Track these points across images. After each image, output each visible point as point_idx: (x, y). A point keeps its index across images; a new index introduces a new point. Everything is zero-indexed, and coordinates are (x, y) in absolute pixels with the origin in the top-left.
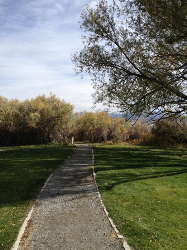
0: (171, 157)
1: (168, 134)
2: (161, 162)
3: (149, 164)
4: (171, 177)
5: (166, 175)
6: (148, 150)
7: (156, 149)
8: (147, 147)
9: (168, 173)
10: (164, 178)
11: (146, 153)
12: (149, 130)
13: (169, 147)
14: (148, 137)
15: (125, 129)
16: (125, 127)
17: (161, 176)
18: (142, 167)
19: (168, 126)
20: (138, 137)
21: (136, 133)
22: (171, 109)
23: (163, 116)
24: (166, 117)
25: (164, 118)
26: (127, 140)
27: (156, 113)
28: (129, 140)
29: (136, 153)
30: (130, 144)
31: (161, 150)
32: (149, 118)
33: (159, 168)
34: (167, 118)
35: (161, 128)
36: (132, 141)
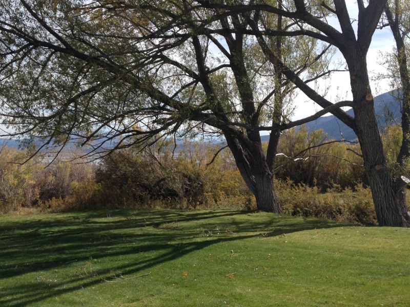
0: (137, 231)
1: (133, 182)
2: (114, 246)
3: (84, 254)
4: (133, 277)
5: (123, 274)
6: (85, 222)
7: (105, 216)
8: (85, 214)
9: (127, 269)
10: (117, 280)
11: (80, 229)
12: (90, 175)
13: (134, 209)
14: (87, 192)
15: (27, 177)
16: (28, 171)
17: (109, 279)
18: (68, 264)
19: (133, 164)
20: (63, 192)
21: (58, 184)
22: (139, 126)
23: (121, 141)
24: (129, 143)
25: (124, 147)
26: (35, 203)
27: (105, 135)
28: (40, 202)
29: (54, 232)
30: (41, 211)
31: (116, 219)
32: (88, 147)
33: (107, 259)
34: (129, 145)
35: (117, 167)
36: (47, 204)
